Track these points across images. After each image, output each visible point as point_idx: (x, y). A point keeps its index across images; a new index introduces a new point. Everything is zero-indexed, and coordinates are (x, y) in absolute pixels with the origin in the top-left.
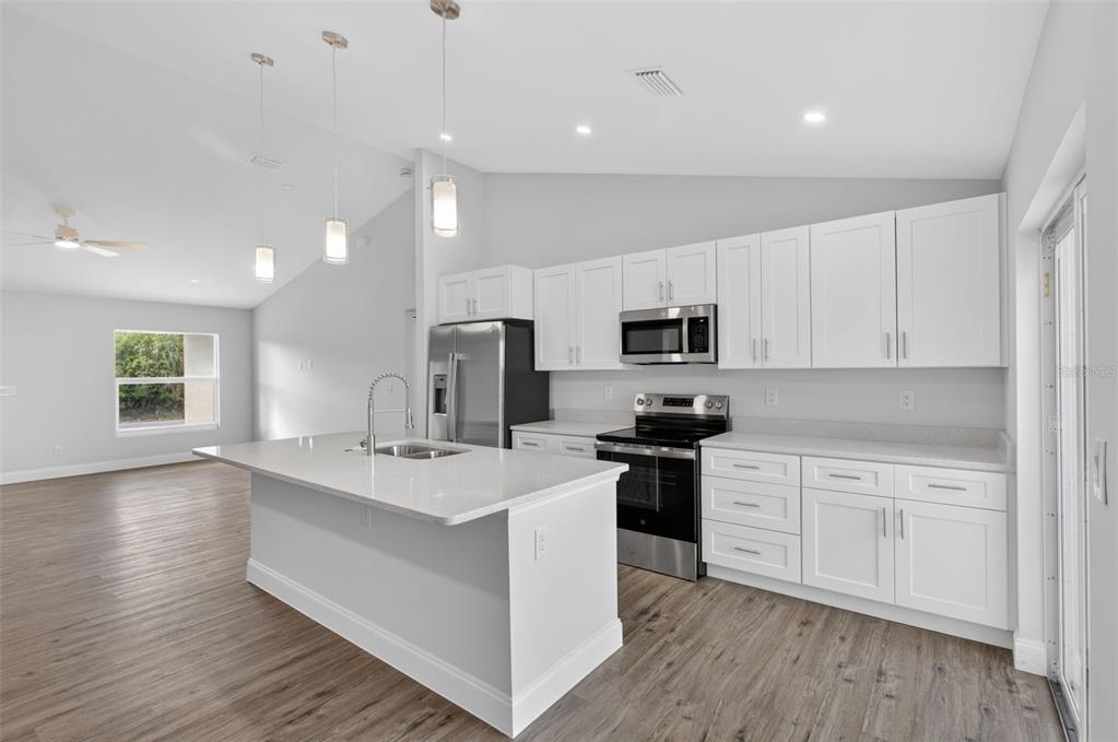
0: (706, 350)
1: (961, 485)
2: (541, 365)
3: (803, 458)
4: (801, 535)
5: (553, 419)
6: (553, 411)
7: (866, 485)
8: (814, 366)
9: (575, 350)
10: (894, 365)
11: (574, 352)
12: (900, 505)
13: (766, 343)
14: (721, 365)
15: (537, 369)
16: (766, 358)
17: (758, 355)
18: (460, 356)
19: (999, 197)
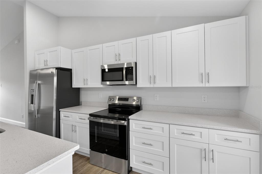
0: (132, 80)
1: (239, 140)
2: (75, 85)
3: (170, 125)
4: (169, 158)
5: (81, 105)
6: (81, 102)
7: (197, 137)
8: (173, 86)
9: (86, 80)
10: (204, 86)
11: (85, 81)
12: (212, 147)
13: (155, 77)
14: (138, 85)
15: (73, 87)
16: (155, 83)
17: (152, 81)
18: (39, 82)
19: (246, 18)
